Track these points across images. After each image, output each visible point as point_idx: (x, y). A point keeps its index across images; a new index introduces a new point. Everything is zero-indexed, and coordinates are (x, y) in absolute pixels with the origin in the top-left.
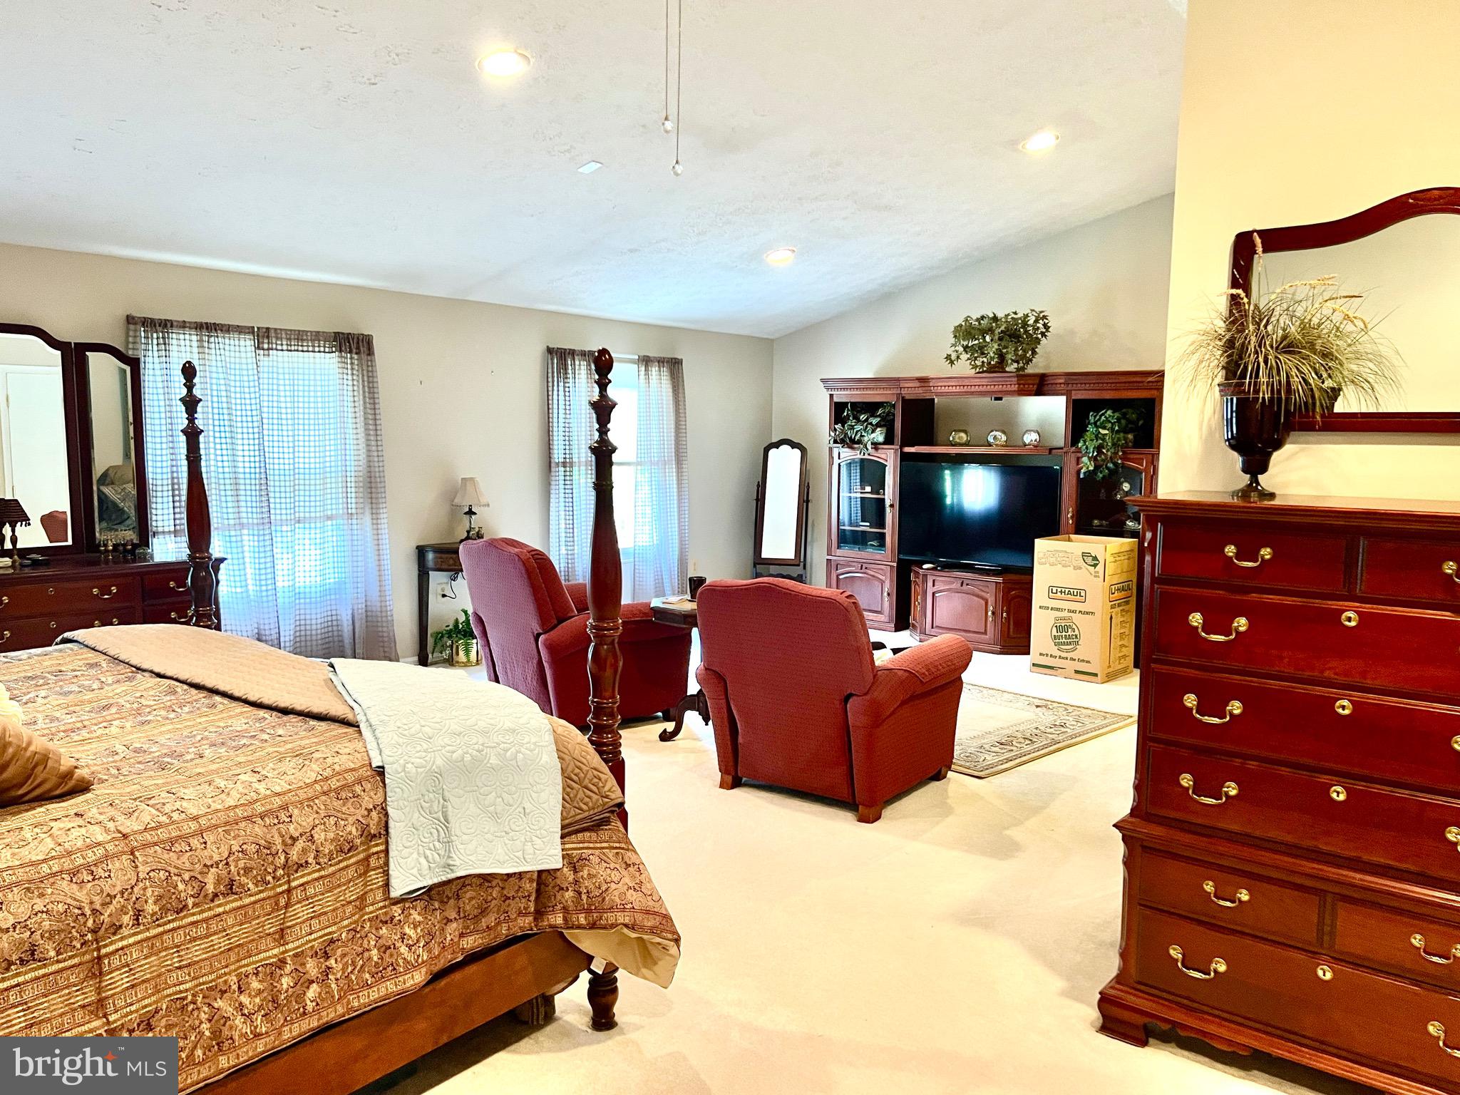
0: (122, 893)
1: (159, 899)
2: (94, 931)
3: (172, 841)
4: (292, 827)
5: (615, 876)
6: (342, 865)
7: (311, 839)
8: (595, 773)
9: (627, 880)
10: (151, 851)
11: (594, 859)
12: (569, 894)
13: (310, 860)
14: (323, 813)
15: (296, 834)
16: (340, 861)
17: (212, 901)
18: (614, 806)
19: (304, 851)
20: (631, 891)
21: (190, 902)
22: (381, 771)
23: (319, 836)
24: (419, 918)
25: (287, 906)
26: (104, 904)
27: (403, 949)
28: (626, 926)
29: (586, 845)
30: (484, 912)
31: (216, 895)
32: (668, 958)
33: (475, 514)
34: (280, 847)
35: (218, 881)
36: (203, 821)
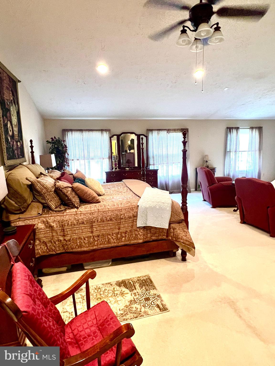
0: (96, 217)
1: (101, 219)
2: (92, 222)
3: (104, 211)
4: (121, 213)
5: (181, 233)
6: (129, 220)
7: (124, 215)
8: (179, 213)
9: (184, 234)
10: (101, 212)
11: (177, 229)
12: (172, 234)
13: (124, 218)
14: (127, 211)
15: (122, 214)
16: (128, 219)
17: (108, 221)
18: (182, 220)
19: (123, 217)
20: (184, 236)
21: (105, 220)
22: (138, 206)
23: (126, 215)
24: (142, 231)
25: (120, 224)
26: (93, 218)
27: (139, 236)
28: (182, 242)
29: (176, 226)
30: (155, 233)
31: (109, 221)
32: (192, 251)
33: (208, 162)
34: (119, 215)
35: (109, 218)
36: (109, 209)
